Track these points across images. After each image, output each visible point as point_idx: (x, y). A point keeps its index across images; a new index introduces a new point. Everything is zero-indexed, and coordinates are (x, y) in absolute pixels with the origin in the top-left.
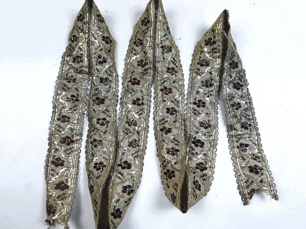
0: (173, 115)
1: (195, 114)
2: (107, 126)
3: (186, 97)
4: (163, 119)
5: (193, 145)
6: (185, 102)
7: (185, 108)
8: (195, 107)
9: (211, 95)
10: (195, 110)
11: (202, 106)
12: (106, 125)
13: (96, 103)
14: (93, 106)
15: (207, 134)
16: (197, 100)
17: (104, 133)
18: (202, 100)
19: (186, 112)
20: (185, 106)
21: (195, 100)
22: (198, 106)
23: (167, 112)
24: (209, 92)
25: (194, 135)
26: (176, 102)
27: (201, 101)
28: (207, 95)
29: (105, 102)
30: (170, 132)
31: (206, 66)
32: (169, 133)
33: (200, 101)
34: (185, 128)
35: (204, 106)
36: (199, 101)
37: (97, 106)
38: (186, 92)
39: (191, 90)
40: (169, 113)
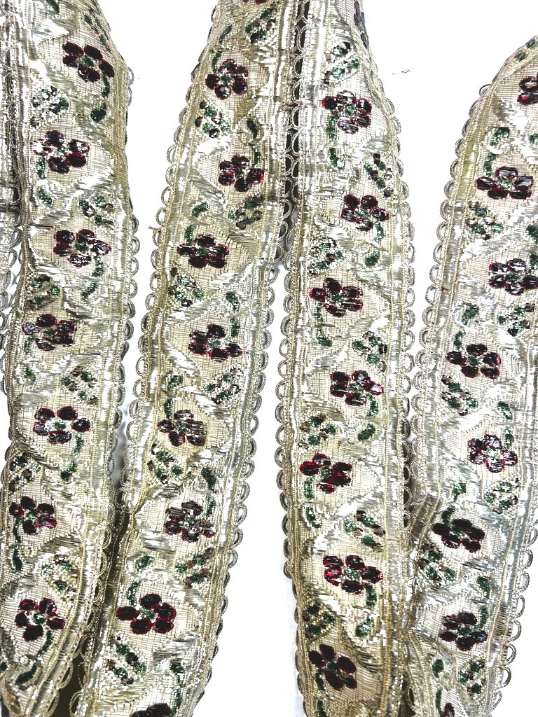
0: (359, 404)
1: (454, 404)
2: (80, 442)
3: (417, 329)
4: (318, 420)
5: (436, 539)
6: (414, 351)
7: (411, 375)
8: (456, 372)
9: (524, 324)
10: (455, 387)
11: (485, 371)
12: (73, 442)
13: (37, 340)
14: (23, 354)
15: (498, 494)
16: (466, 342)
17: (65, 476)
18: (488, 344)
19: (414, 391)
20: (412, 364)
21: (457, 344)
22: (470, 372)
23: (336, 391)
24: (518, 310)
25: (446, 501)
26: (375, 350)
27: (482, 348)
28: (510, 324)
29: (76, 337)
30: (345, 481)
31: (514, 195)
32: (339, 488)
33: (476, 349)
34: (407, 463)
35: (492, 374)
36: (471, 349)
37: (39, 353)
38: (419, 308)
39: (443, 298)
40: (341, 395)
